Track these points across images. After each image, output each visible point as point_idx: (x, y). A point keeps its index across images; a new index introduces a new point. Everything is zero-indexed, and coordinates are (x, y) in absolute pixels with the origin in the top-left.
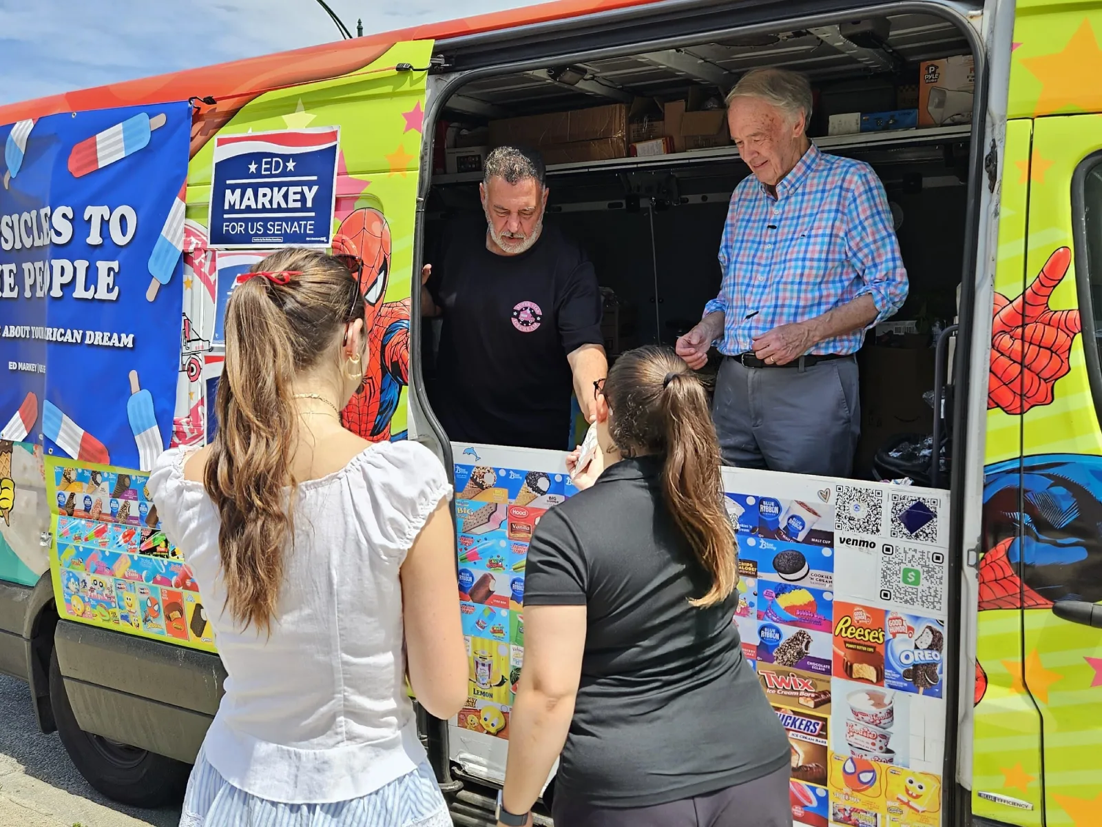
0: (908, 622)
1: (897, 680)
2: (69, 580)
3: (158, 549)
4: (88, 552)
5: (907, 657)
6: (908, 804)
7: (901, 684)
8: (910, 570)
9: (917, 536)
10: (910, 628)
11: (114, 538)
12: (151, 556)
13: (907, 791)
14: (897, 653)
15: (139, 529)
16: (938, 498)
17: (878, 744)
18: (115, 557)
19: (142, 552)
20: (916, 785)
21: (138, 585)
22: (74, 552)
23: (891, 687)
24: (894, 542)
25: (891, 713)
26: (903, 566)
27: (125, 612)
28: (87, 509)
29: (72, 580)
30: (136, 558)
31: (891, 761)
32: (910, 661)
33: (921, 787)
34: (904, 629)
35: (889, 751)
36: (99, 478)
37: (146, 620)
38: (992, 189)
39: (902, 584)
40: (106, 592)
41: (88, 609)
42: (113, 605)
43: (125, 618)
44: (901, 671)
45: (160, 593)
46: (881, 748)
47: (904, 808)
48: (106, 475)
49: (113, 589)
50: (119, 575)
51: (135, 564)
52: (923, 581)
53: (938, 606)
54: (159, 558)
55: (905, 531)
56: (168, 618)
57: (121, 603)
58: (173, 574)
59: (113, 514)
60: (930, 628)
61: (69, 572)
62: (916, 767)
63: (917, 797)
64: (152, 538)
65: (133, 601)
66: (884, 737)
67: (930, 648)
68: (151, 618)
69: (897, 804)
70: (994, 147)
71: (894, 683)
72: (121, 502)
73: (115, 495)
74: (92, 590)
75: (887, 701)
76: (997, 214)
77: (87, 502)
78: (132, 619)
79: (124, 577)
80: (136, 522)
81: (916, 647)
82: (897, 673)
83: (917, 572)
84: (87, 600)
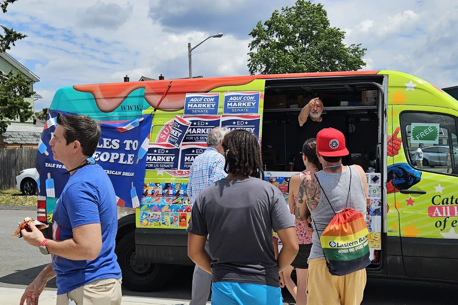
0: (374, 201)
1: (372, 213)
2: (143, 215)
3: (179, 202)
4: (152, 206)
5: (374, 208)
6: (375, 240)
7: (373, 214)
8: (374, 190)
9: (376, 183)
10: (374, 202)
11: (163, 201)
12: (176, 204)
13: (374, 237)
14: (372, 207)
15: (172, 198)
16: (379, 175)
17: (368, 228)
18: (163, 206)
19: (173, 204)
20: (376, 235)
21: (170, 213)
22: (147, 206)
23: (371, 215)
24: (371, 184)
25: (371, 221)
26: (373, 189)
27: (164, 222)
28: (153, 194)
29: (144, 215)
30: (171, 206)
31: (371, 231)
32: (375, 208)
33: (377, 235)
34: (373, 202)
35: (371, 229)
36: (158, 185)
37: (171, 223)
38: (386, 117)
39: (373, 193)
40: (158, 217)
41: (149, 223)
42: (160, 220)
43: (164, 224)
44: (373, 211)
45: (179, 214)
46: (369, 229)
47: (374, 241)
48: (161, 184)
49: (161, 215)
50: (163, 211)
51: (170, 207)
52: (377, 192)
53: (380, 196)
54: (179, 205)
55: (373, 182)
56: (180, 221)
57: (163, 219)
58: (184, 208)
59: (163, 194)
60: (378, 201)
61: (143, 213)
62: (376, 231)
63: (377, 237)
64: (176, 200)
65: (168, 218)
66: (370, 226)
67: (378, 205)
68: (174, 222)
69: (372, 240)
70: (386, 110)
71: (371, 214)
72: (166, 191)
73: (164, 189)
74: (152, 217)
75: (370, 218)
76: (387, 121)
77: (153, 192)
78: (166, 223)
79: (166, 211)
80: (171, 196)
81: (376, 206)
82: (372, 212)
83: (376, 190)
84: (149, 220)
